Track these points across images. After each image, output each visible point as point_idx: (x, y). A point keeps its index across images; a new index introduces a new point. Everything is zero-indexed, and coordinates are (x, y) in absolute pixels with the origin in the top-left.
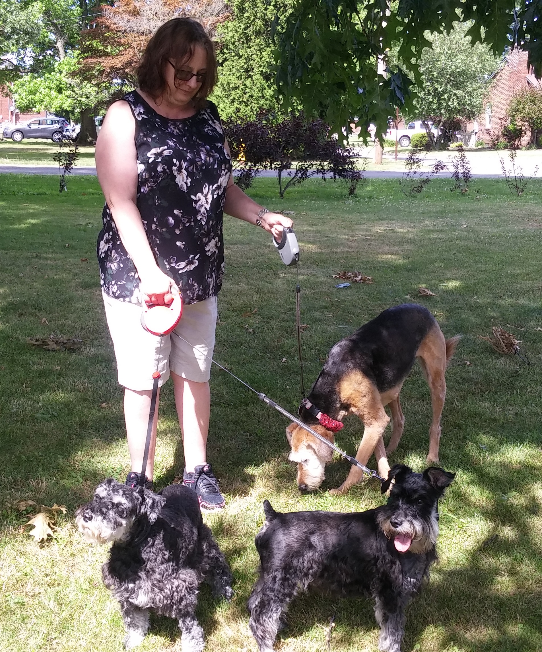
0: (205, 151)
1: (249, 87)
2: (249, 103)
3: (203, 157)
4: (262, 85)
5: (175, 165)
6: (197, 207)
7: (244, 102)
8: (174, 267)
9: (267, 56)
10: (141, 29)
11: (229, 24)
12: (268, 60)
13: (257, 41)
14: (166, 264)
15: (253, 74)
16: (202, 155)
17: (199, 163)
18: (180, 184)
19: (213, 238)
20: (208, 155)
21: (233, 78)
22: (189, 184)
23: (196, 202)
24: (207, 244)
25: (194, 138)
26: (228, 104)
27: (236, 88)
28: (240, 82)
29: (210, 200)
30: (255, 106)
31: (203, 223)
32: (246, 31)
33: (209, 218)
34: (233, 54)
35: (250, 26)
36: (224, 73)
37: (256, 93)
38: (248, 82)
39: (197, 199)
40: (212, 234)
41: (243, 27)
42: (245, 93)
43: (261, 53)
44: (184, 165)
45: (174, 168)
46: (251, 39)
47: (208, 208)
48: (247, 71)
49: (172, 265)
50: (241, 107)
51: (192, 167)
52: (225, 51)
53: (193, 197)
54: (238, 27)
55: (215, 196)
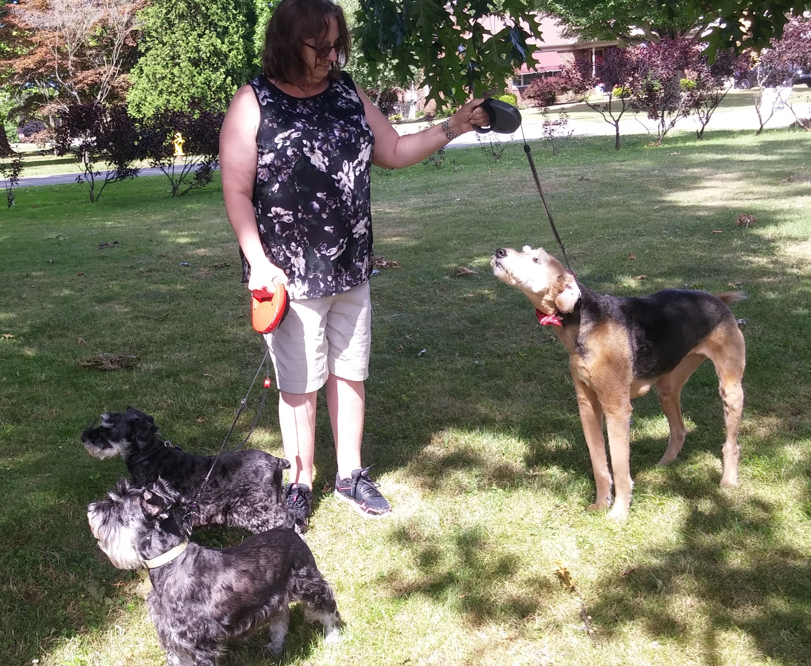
0: (339, 127)
1: (178, 75)
2: (178, 93)
3: (337, 133)
4: (191, 72)
5: (306, 146)
6: (340, 187)
7: (174, 93)
8: (325, 255)
9: (193, 41)
10: (54, 24)
11: (150, 10)
12: (195, 44)
13: (182, 25)
14: (316, 252)
15: (180, 61)
16: (335, 132)
17: (333, 141)
18: (317, 165)
19: (361, 219)
20: (343, 130)
21: (159, 67)
22: (327, 164)
23: (339, 181)
24: (355, 226)
25: (326, 114)
26: (156, 97)
27: (163, 78)
28: (167, 71)
29: (352, 178)
30: (186, 96)
31: (349, 204)
32: (169, 16)
33: (354, 198)
34: (157, 42)
35: (172, 9)
36: (148, 63)
37: (186, 81)
38: (176, 71)
39: (339, 178)
40: (361, 214)
41: (164, 11)
42: (173, 82)
43: (187, 38)
44: (316, 144)
45: (305, 149)
46: (174, 24)
47: (352, 186)
48: (173, 58)
49: (323, 252)
50: (170, 98)
51: (325, 146)
52: (148, 39)
53: (334, 176)
54: (159, 12)
55: (357, 173)
